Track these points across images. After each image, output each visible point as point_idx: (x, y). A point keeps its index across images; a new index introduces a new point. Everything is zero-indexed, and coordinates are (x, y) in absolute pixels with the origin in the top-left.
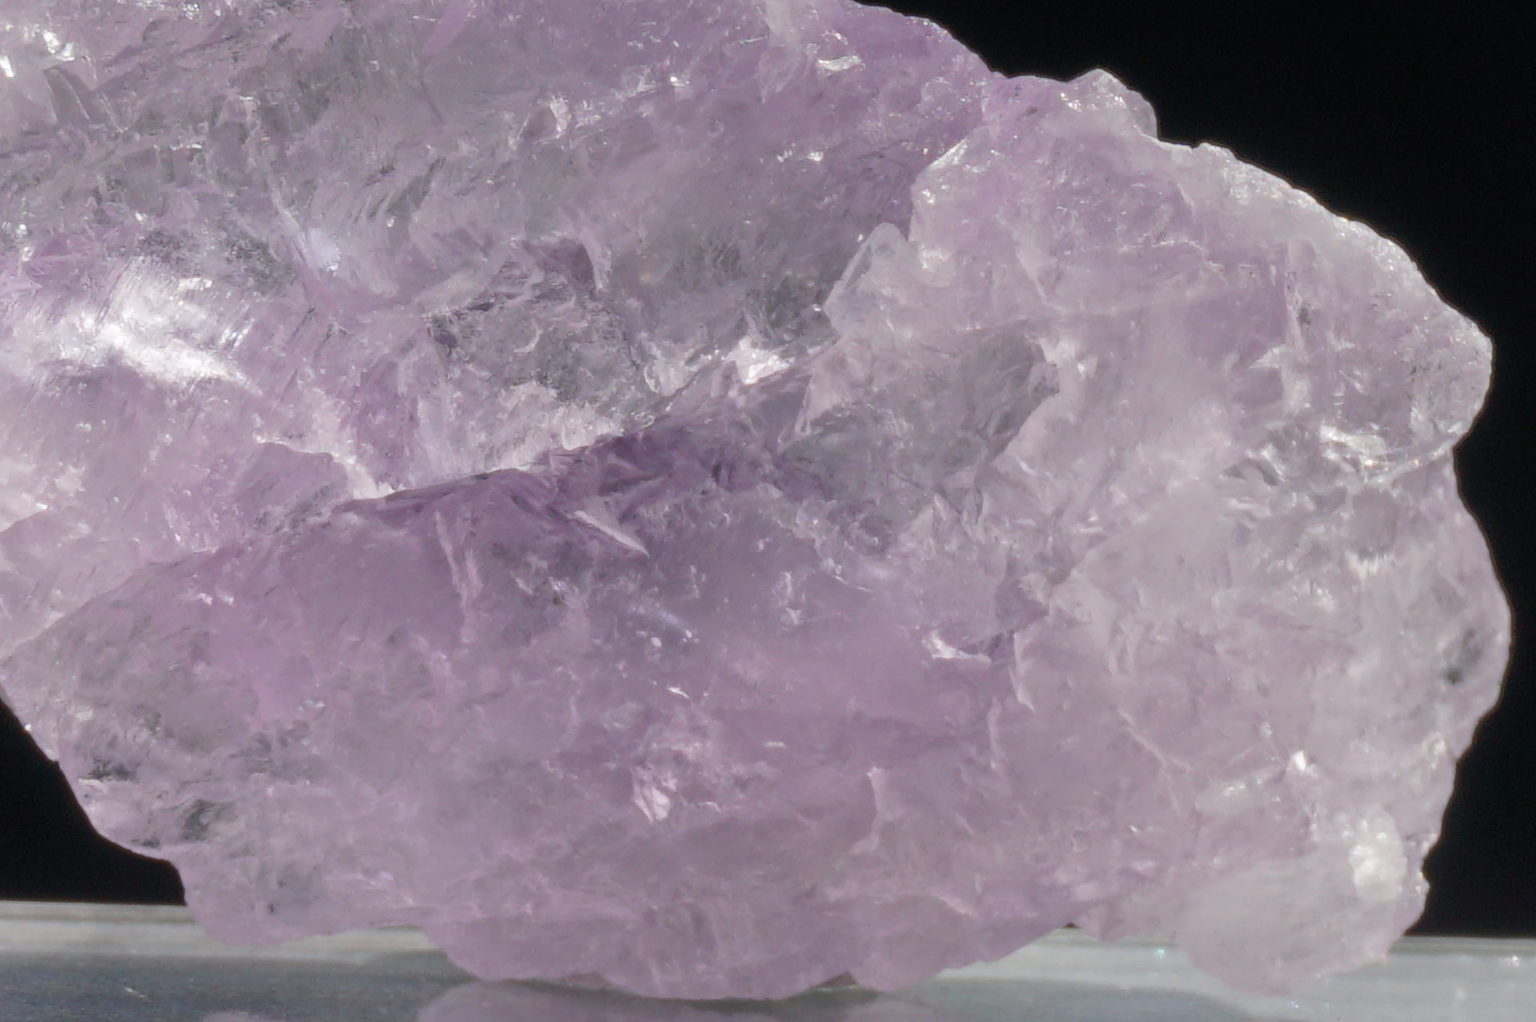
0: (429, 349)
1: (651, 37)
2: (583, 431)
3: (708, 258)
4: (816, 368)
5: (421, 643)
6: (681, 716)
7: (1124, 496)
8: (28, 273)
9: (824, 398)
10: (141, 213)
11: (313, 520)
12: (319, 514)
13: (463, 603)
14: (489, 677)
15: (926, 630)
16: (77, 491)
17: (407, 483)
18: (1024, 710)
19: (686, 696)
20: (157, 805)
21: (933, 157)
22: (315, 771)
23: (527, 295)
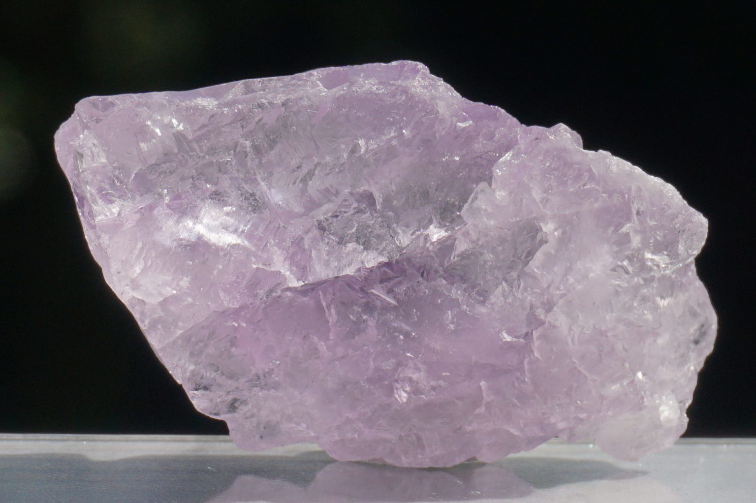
0: (316, 232)
1: (396, 116)
2: (373, 260)
3: (418, 196)
4: (459, 235)
5: (316, 339)
6: (411, 364)
7: (573, 280)
8: (167, 206)
9: (462, 246)
10: (209, 184)
11: (274, 294)
12: (277, 292)
13: (330, 324)
14: (340, 351)
15: (501, 331)
16: (187, 286)
17: (309, 280)
18: (537, 358)
19: (412, 356)
20: (219, 400)
21: (500, 157)
22: (276, 386)
23: (352, 212)
